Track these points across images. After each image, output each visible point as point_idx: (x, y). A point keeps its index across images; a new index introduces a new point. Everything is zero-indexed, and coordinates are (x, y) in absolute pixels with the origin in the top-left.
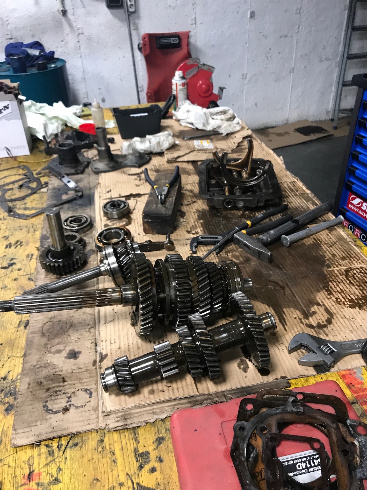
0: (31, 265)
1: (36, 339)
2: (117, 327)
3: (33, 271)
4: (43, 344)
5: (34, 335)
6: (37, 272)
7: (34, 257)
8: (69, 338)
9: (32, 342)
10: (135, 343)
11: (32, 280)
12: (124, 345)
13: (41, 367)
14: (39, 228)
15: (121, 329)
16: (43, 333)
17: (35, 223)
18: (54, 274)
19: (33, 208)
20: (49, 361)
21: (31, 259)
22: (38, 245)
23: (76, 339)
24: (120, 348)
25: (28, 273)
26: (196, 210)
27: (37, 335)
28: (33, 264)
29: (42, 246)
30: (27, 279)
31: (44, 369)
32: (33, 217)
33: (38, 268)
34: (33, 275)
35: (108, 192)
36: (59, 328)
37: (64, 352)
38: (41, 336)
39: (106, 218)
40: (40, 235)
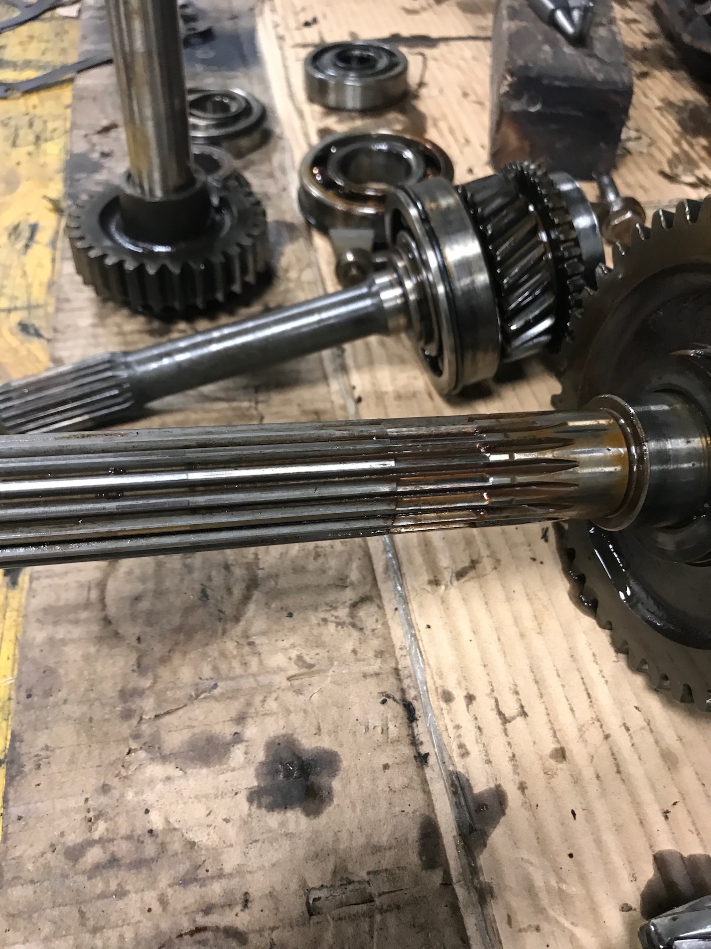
0: (28, 269)
1: (73, 653)
2: (503, 611)
3: (38, 294)
4: (110, 689)
5: (61, 632)
6: (59, 300)
7: (44, 237)
8: (254, 662)
9: (49, 672)
10: (636, 721)
11: (38, 335)
12: (581, 730)
13: (113, 862)
14: (55, 130)
15: (529, 624)
16: (107, 621)
17: (38, 111)
18: (135, 312)
19: (27, 64)
20: (156, 821)
21: (27, 246)
22: (56, 189)
23: (294, 670)
24: (561, 754)
25: (19, 304)
26: (663, 100)
27: (77, 632)
28: (40, 265)
29: (71, 195)
30: (17, 330)
31: (132, 880)
32: (29, 92)
33: (63, 281)
34: (41, 312)
35: (307, 24)
36: (192, 597)
37: (238, 754)
38: (100, 640)
39: (317, 109)
40: (63, 157)
